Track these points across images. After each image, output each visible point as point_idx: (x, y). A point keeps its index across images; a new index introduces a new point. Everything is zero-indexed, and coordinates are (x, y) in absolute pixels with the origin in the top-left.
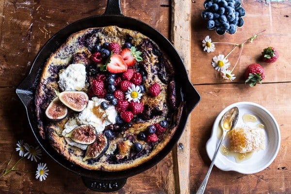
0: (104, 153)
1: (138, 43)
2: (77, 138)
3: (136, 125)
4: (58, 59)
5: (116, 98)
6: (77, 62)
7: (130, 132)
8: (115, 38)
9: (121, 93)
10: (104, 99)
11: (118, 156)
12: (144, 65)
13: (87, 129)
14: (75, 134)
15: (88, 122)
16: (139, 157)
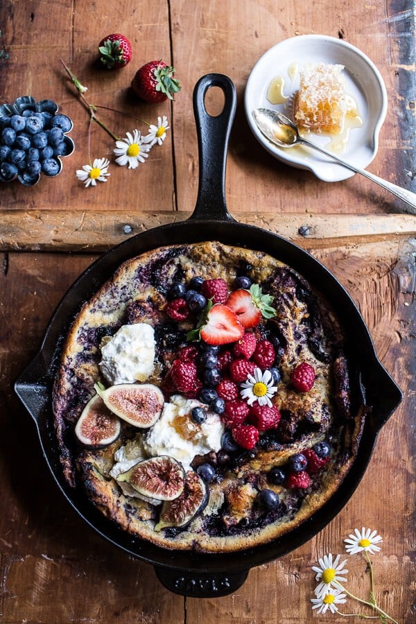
0: (200, 513)
1: (265, 277)
2: (143, 485)
3: (266, 454)
4: (96, 313)
5: (223, 398)
6: (138, 319)
7: (251, 468)
8: (214, 266)
9: (233, 387)
10: (198, 401)
11: (228, 519)
12: (280, 324)
13: (164, 466)
14: (139, 476)
15: (167, 449)
16: (273, 521)
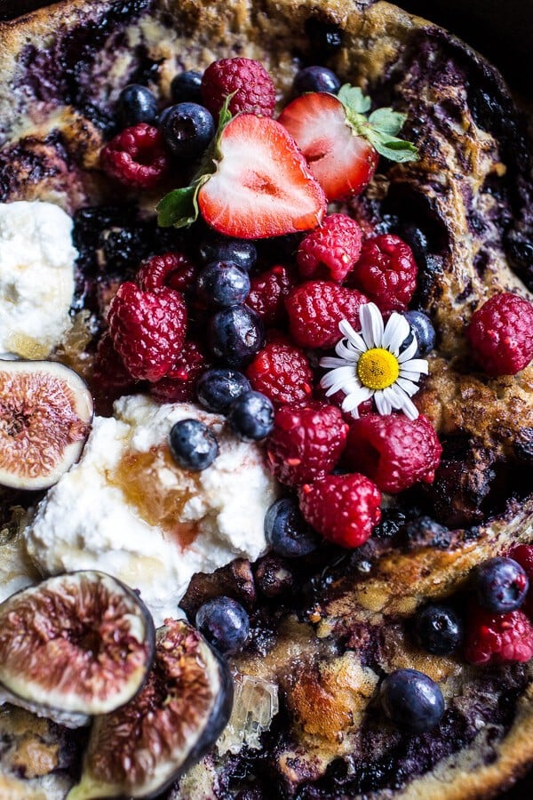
0: (206, 748)
1: (379, 67)
2: (21, 665)
3: (405, 561)
5: (267, 393)
6: (24, 189)
7: (360, 607)
9: (297, 363)
10: (191, 407)
11: (292, 763)
12: (426, 187)
13: (84, 603)
14: (9, 637)
15: (94, 554)
16: (427, 767)
